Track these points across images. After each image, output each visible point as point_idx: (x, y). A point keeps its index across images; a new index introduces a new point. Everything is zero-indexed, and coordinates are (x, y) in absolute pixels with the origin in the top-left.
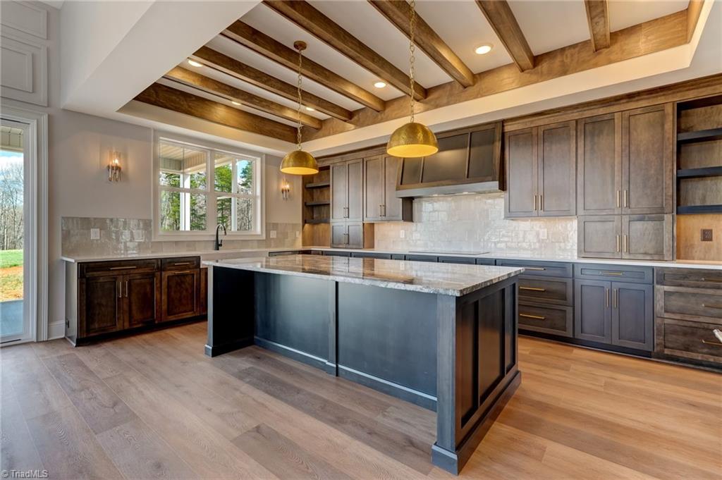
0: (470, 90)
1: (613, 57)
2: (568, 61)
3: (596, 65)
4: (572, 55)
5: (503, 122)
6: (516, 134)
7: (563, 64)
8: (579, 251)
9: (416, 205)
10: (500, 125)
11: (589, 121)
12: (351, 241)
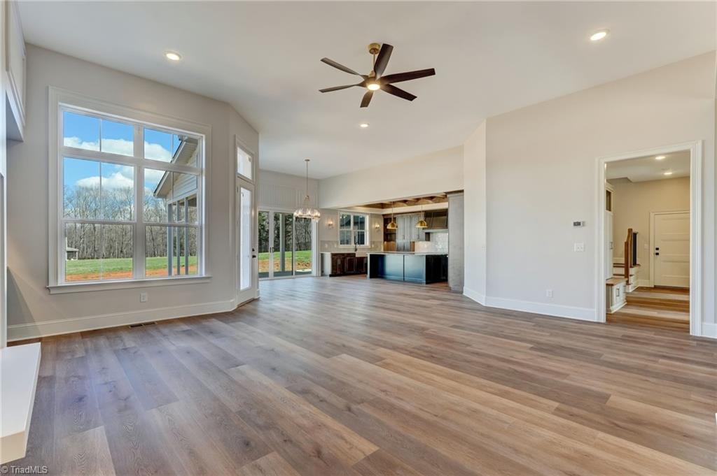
9: (431, 235)
12: (405, 249)
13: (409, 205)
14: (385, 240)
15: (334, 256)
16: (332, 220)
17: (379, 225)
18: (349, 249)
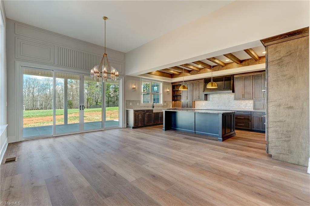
0: (224, 67)
1: (260, 62)
2: (249, 62)
3: (256, 64)
4: (250, 61)
5: (234, 75)
6: (237, 78)
7: (248, 63)
8: (253, 108)
9: (208, 96)
10: (232, 76)
11: (256, 76)
12: (188, 106)
13: (192, 74)
14: (173, 100)
15: (135, 112)
16: (135, 85)
17: (169, 90)
18: (148, 107)
